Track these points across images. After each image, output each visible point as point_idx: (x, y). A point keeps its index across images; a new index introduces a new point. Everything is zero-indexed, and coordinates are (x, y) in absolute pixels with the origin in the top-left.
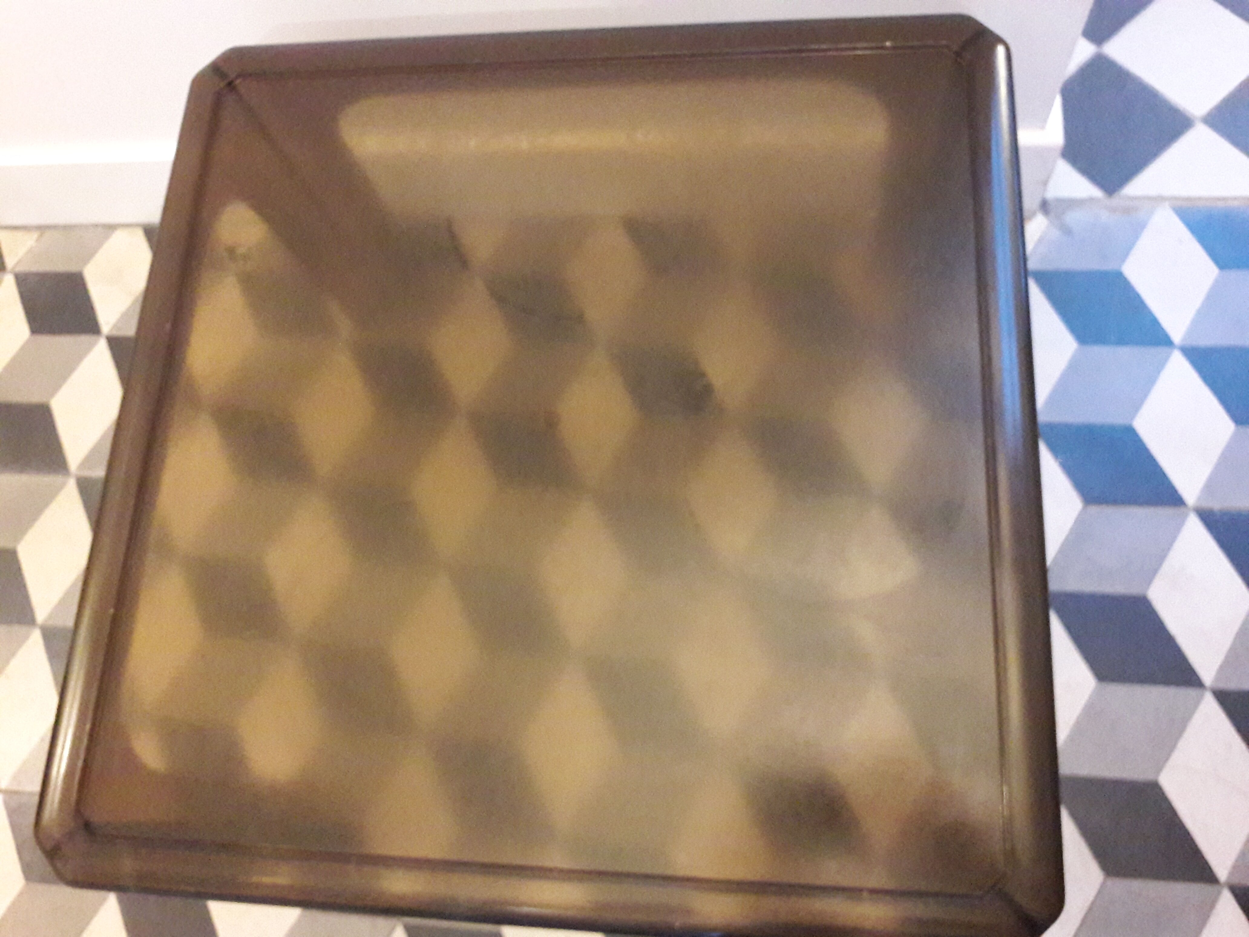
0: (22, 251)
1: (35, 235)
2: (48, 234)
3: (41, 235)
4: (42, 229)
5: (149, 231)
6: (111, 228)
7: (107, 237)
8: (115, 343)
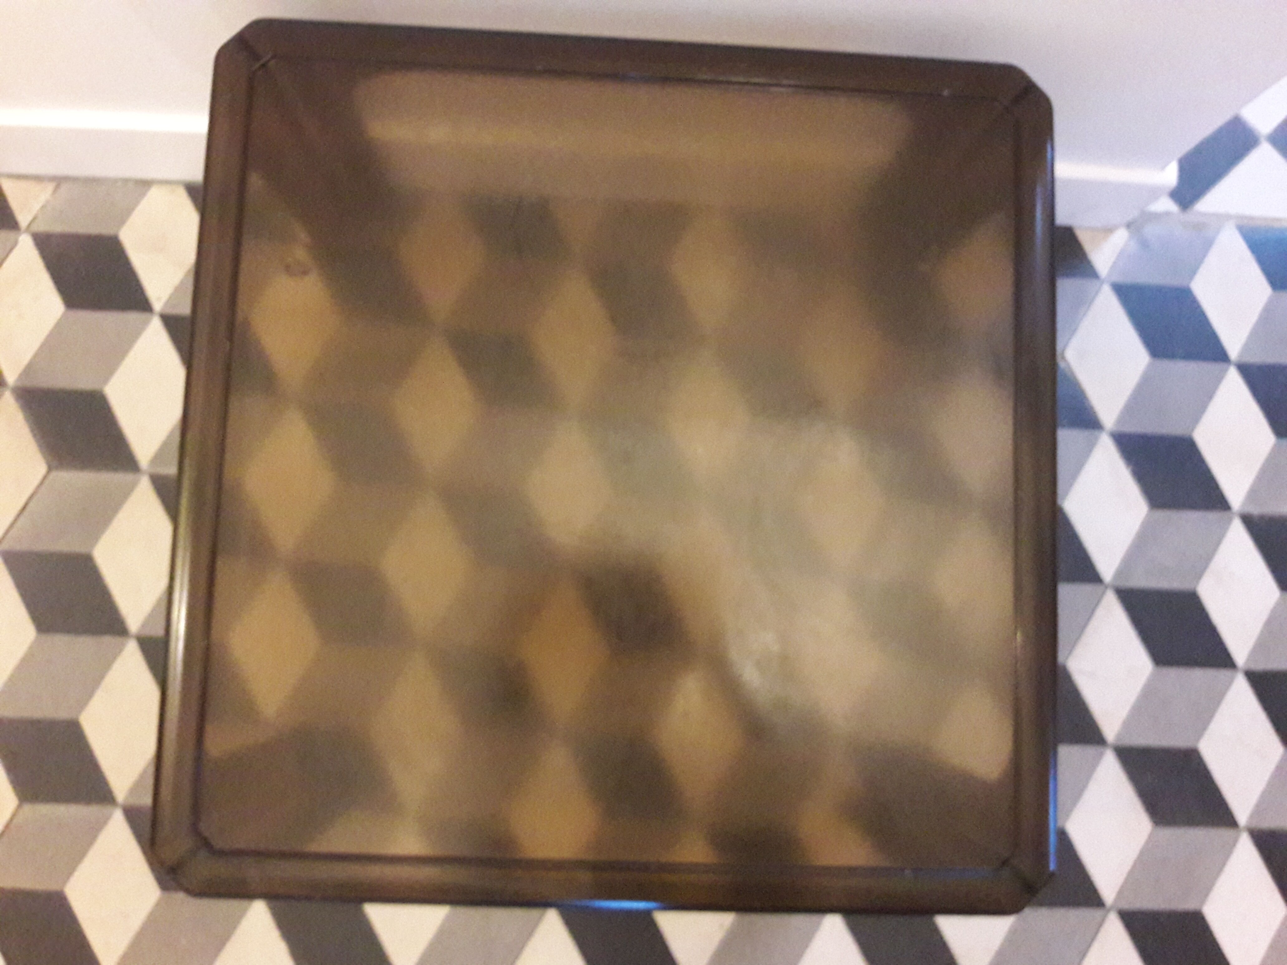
0: (36, 207)
1: (50, 187)
2: (64, 187)
3: (57, 187)
4: (59, 181)
5: (191, 190)
6: (145, 184)
7: (143, 195)
8: (170, 322)
